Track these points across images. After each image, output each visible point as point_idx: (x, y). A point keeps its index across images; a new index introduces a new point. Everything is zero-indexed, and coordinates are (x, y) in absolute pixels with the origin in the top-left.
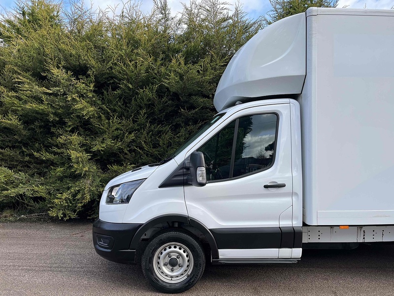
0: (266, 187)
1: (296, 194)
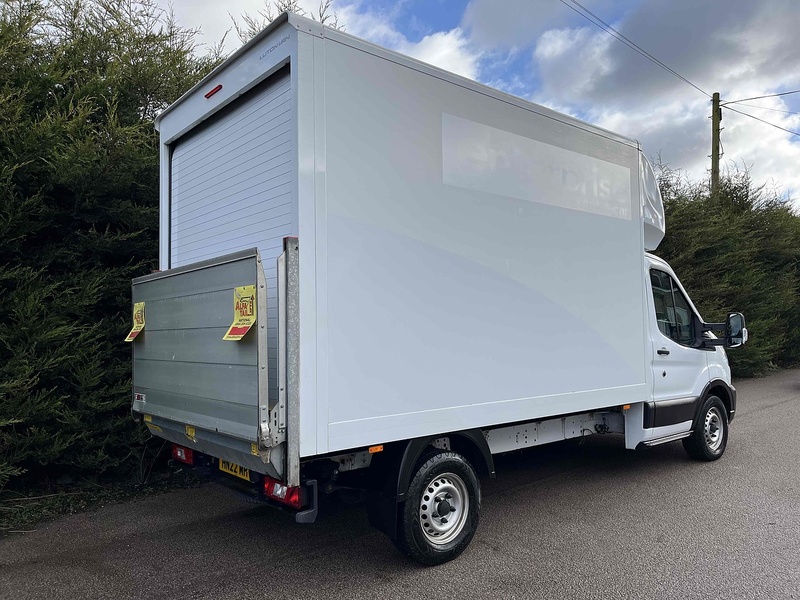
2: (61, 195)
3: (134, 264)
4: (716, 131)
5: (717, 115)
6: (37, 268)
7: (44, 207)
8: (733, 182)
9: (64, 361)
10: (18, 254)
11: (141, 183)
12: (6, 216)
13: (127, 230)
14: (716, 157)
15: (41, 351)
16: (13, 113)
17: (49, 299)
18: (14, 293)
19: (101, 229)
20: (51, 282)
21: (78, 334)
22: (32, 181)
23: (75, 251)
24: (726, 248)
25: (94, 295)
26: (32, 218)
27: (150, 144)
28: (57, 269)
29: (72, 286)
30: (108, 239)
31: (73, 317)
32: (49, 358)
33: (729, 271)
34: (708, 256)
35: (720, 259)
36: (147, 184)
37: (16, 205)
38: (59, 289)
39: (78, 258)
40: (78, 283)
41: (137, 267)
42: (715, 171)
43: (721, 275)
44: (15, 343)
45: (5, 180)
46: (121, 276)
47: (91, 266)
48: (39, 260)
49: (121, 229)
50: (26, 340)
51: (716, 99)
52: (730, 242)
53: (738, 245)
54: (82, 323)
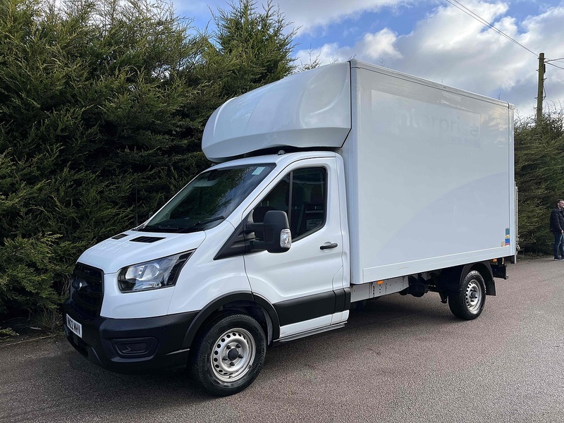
0: (322, 248)
1: (345, 253)
2: (109, 127)
3: (150, 170)
4: (541, 80)
5: (542, 69)
6: (94, 172)
7: (99, 136)
8: (551, 116)
9: (110, 230)
10: (82, 163)
11: (158, 120)
12: (76, 140)
13: (148, 149)
14: (540, 99)
15: (97, 223)
16: (81, 76)
17: (101, 192)
18: (80, 188)
19: (131, 148)
20: (102, 181)
21: (118, 214)
22: (91, 118)
23: (116, 162)
24: (545, 164)
25: (127, 190)
26: (91, 141)
27: (164, 96)
28: (106, 174)
29: (114, 184)
30: (136, 155)
31: (115, 204)
32: (102, 229)
33: (546, 180)
34: (531, 170)
35: (540, 171)
36: (161, 121)
37: (82, 134)
38: (107, 186)
39: (118, 167)
40: (118, 183)
41: (153, 172)
42: (539, 109)
43: (540, 183)
44: (81, 218)
45: (77, 117)
46: (143, 178)
47: (125, 172)
48: (94, 167)
49: (144, 149)
50: (88, 217)
51: (542, 57)
52: (548, 159)
53: (553, 162)
54: (120, 208)
